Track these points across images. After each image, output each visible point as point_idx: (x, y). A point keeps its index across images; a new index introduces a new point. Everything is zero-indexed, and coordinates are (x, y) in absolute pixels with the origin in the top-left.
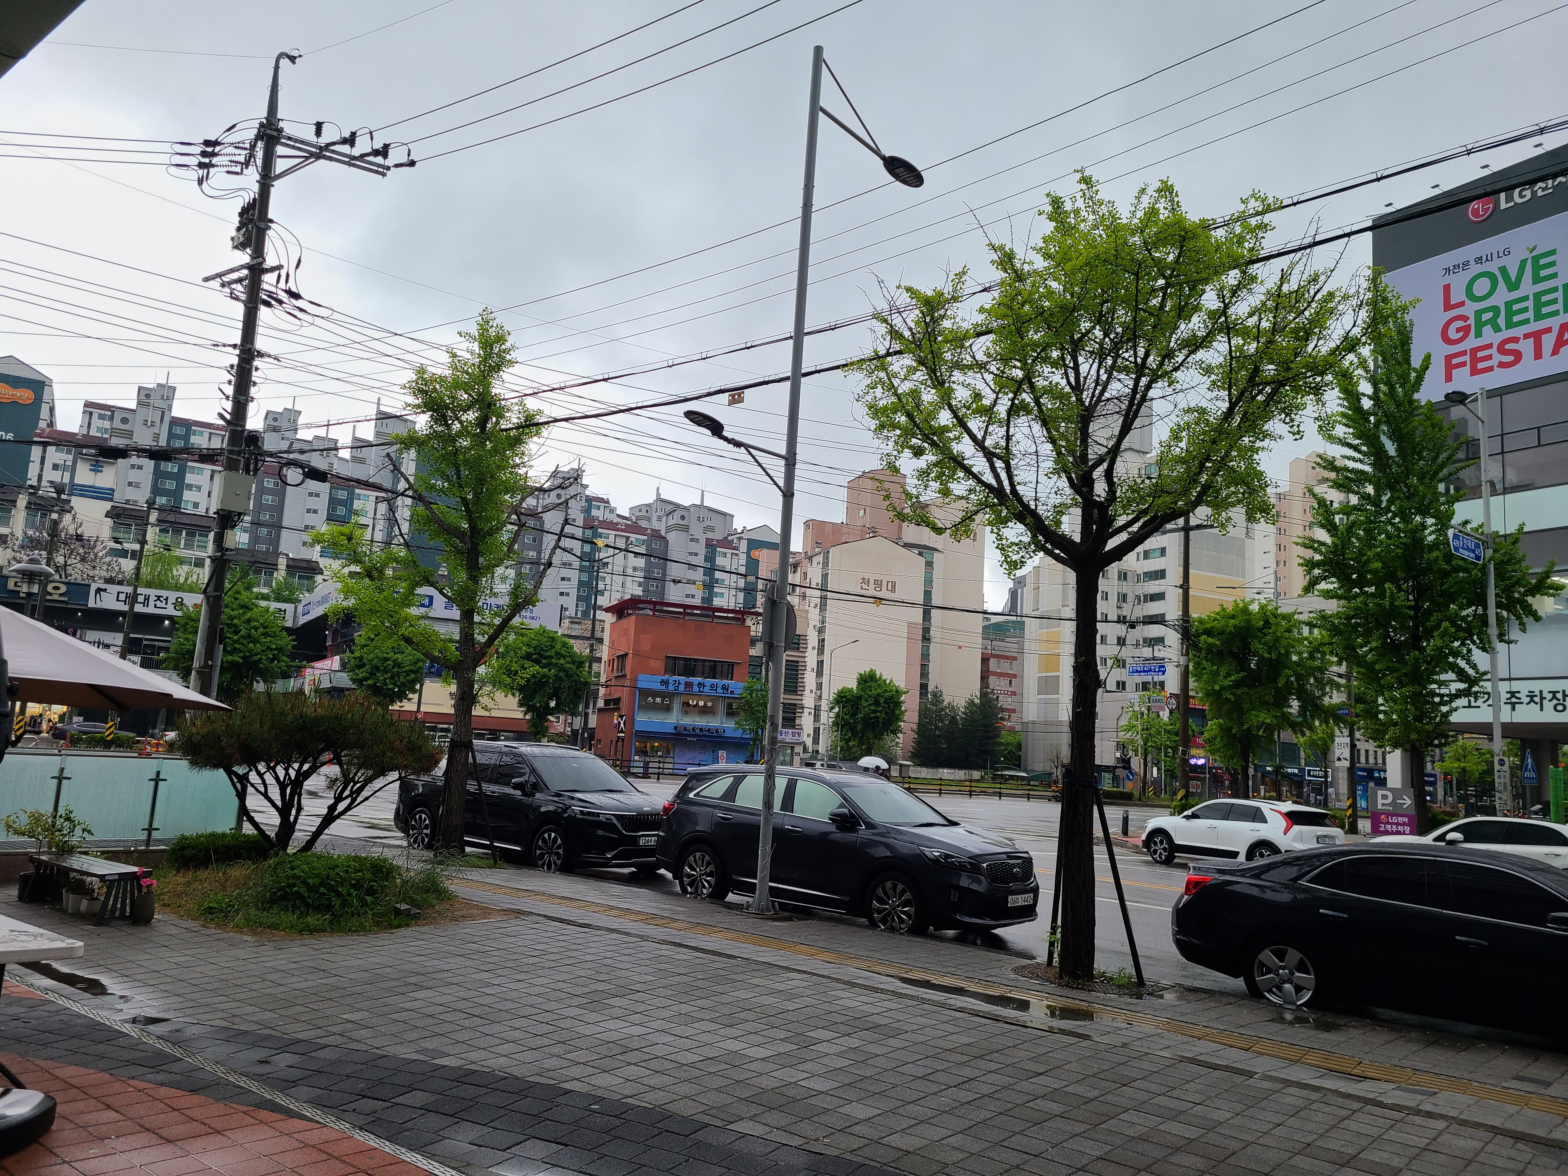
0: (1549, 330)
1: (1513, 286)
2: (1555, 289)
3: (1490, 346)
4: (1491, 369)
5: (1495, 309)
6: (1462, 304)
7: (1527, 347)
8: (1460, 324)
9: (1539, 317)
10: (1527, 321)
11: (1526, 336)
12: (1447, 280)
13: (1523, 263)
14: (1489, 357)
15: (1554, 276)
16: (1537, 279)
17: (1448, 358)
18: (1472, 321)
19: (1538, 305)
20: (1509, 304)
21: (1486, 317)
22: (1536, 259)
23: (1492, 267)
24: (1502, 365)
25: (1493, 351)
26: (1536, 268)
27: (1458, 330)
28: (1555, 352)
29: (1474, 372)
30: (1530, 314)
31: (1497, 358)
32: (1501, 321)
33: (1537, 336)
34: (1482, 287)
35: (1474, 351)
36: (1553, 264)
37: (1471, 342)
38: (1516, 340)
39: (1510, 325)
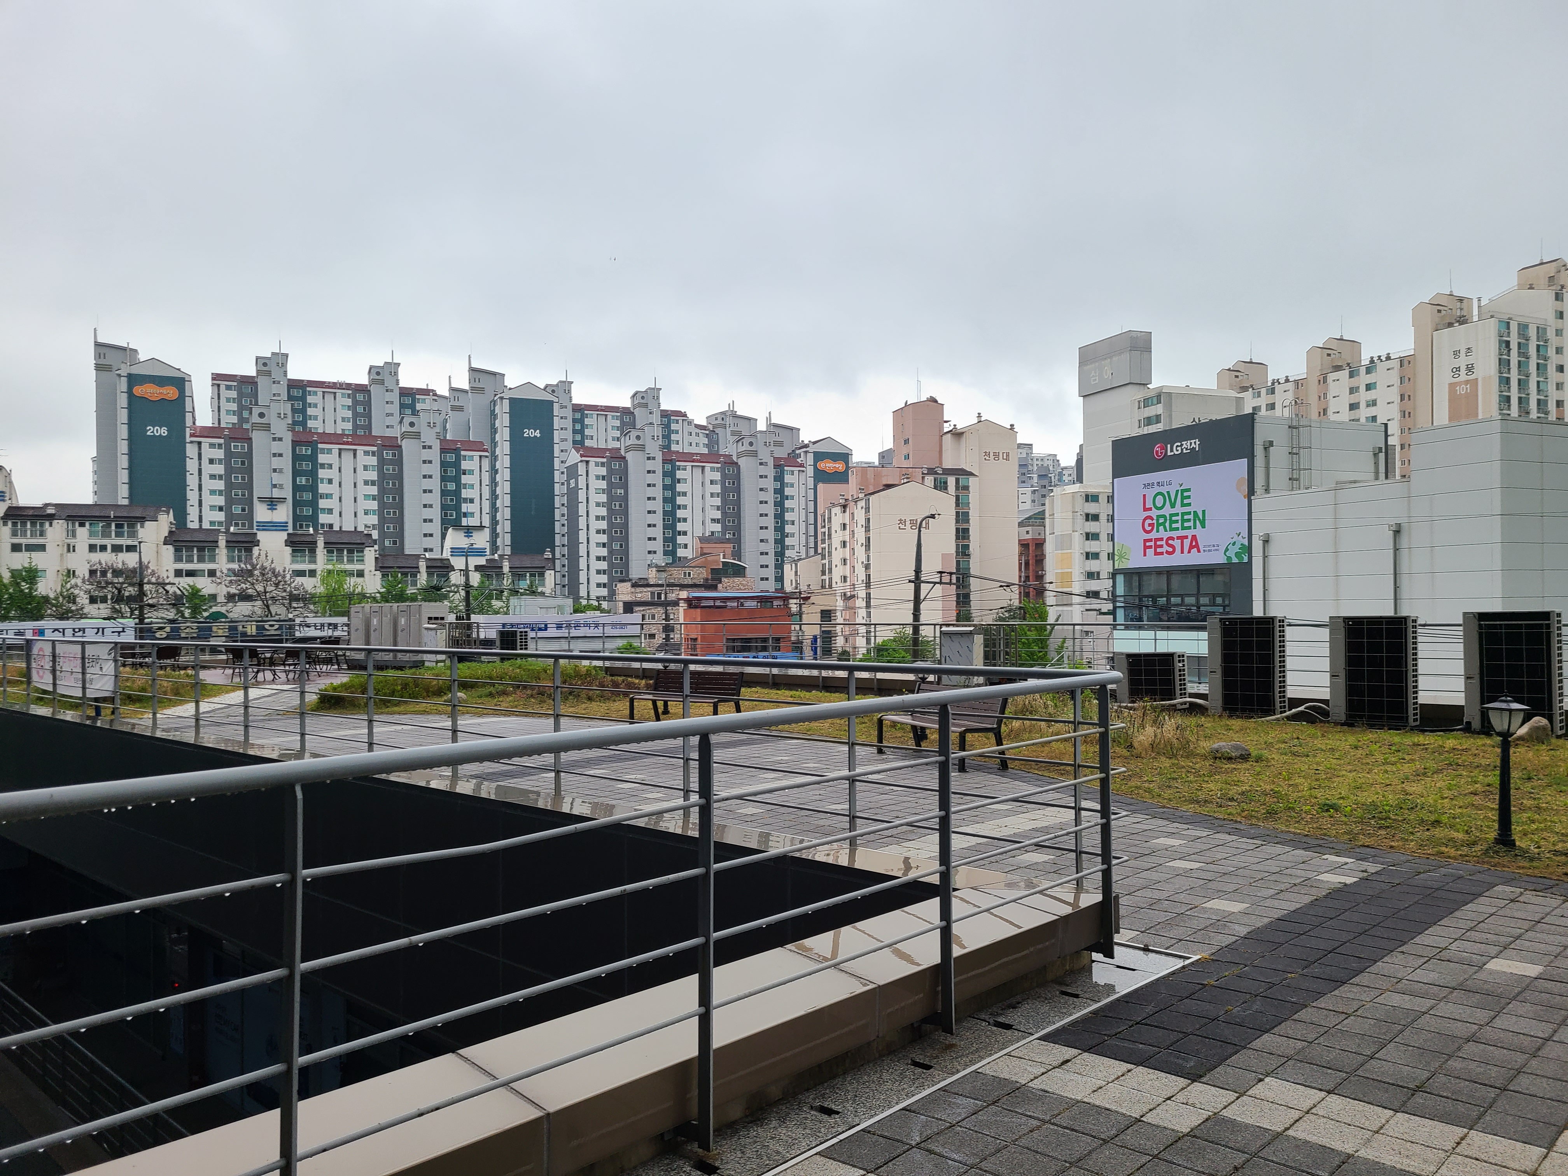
0: (1186, 537)
1: (1173, 506)
2: (1189, 513)
3: (1162, 539)
4: (1162, 553)
5: (1164, 516)
6: (1150, 509)
7: (1177, 543)
8: (1150, 521)
9: (1184, 528)
10: (1177, 529)
11: (1178, 538)
12: (1146, 491)
13: (1177, 491)
14: (1161, 546)
15: (1189, 504)
16: (1183, 505)
17: (1145, 541)
18: (1155, 521)
19: (1183, 521)
20: (1171, 515)
21: (1161, 520)
22: (1183, 491)
23: (1164, 490)
24: (1168, 553)
25: (1163, 543)
26: (1183, 498)
27: (1150, 525)
28: (1189, 552)
29: (1156, 554)
30: (1179, 525)
31: (1166, 548)
32: (1167, 524)
33: (1182, 538)
34: (1159, 501)
35: (1157, 540)
36: (1189, 497)
37: (1154, 535)
38: (1172, 538)
39: (1172, 529)
